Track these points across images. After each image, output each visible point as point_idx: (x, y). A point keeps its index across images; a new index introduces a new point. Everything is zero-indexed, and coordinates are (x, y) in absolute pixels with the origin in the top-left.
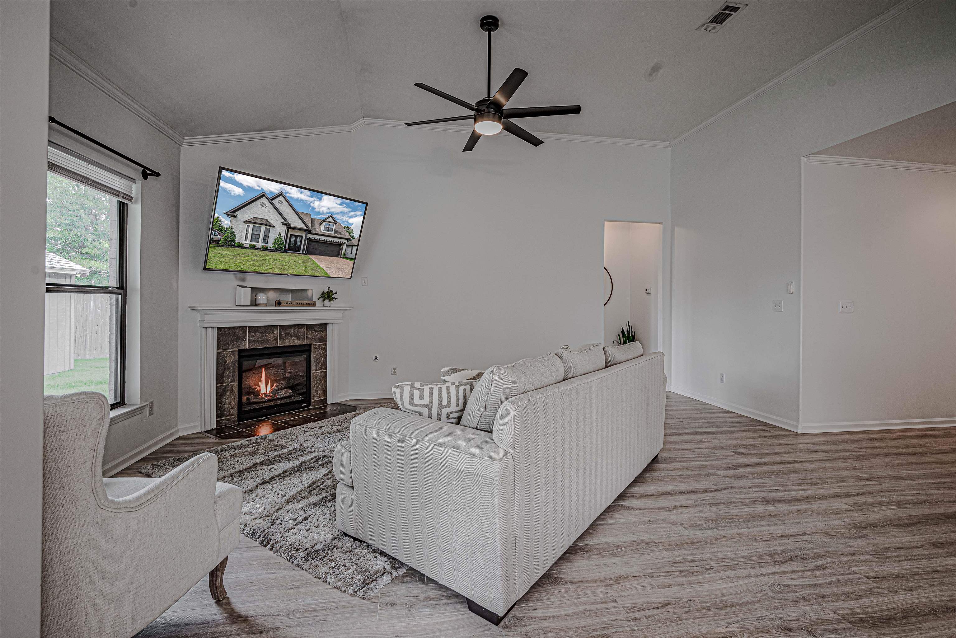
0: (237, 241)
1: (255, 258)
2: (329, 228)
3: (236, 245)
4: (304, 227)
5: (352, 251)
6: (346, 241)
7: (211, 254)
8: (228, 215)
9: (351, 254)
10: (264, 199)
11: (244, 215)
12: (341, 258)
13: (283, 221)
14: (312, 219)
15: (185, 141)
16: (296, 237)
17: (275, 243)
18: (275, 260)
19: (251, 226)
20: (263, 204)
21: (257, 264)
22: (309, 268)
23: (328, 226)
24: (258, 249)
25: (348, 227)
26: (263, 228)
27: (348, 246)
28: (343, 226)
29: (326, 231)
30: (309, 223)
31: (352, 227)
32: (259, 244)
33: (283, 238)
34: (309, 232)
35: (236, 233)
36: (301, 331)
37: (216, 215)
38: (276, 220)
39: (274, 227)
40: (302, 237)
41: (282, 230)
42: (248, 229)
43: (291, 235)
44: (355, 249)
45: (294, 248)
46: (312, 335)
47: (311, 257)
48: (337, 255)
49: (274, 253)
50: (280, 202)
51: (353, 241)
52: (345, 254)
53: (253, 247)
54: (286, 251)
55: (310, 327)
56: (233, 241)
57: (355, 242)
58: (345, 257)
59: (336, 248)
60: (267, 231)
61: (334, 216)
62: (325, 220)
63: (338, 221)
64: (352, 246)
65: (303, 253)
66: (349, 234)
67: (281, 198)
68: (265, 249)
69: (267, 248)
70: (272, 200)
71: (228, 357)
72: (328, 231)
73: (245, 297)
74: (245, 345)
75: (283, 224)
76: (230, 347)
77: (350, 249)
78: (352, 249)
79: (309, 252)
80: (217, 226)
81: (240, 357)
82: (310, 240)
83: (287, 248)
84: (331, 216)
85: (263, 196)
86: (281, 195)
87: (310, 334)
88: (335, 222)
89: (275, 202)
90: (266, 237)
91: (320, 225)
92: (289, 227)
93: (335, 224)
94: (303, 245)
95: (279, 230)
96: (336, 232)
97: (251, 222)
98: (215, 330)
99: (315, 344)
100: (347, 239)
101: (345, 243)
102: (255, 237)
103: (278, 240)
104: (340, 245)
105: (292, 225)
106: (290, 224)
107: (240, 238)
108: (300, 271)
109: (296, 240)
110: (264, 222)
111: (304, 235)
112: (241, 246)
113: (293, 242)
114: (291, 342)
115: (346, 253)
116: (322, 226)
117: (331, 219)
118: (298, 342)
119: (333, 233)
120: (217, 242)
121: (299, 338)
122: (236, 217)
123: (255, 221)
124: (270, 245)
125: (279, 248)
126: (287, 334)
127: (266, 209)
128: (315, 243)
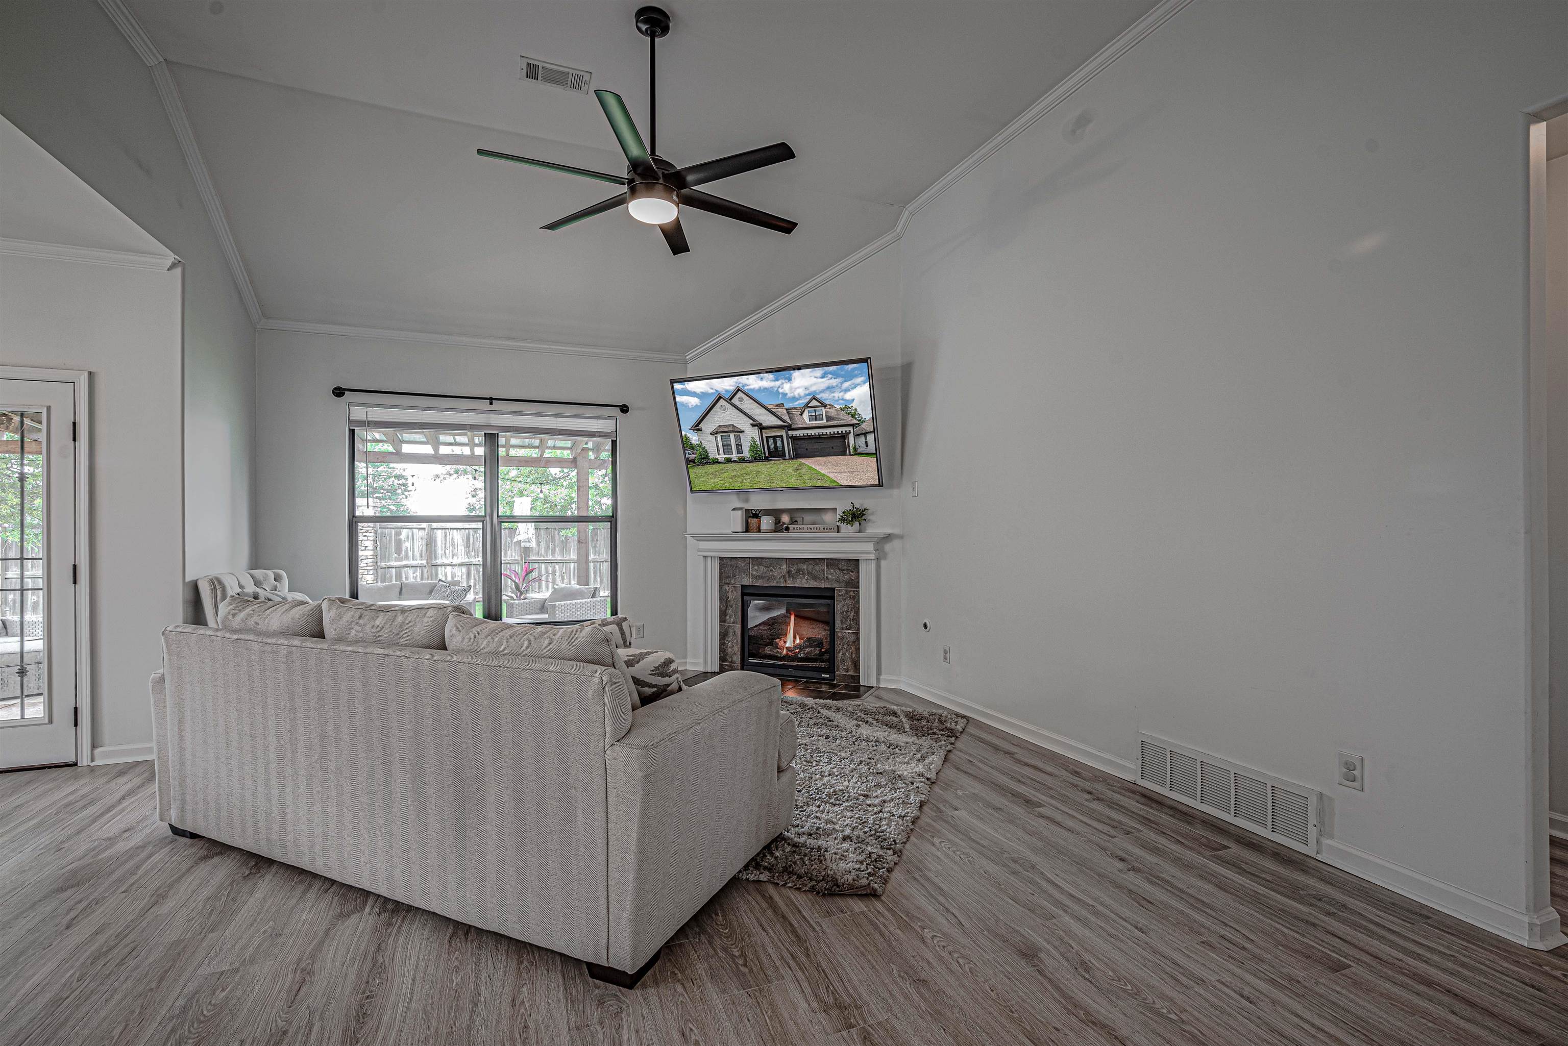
0: (711, 456)
1: (735, 473)
2: (815, 416)
3: (711, 461)
4: (780, 423)
5: (866, 442)
6: (851, 429)
7: (692, 476)
8: (694, 430)
9: (867, 446)
10: (722, 402)
11: (709, 426)
12: (850, 455)
13: (751, 422)
14: (787, 409)
16: (774, 438)
17: (751, 451)
18: (758, 472)
19: (719, 436)
20: (723, 407)
21: (739, 480)
22: (806, 477)
23: (814, 414)
24: (735, 462)
25: (846, 407)
26: (732, 436)
27: (857, 435)
28: (838, 407)
29: (812, 420)
30: (787, 418)
31: (854, 405)
32: (734, 456)
33: (758, 443)
34: (789, 428)
35: (707, 448)
36: (818, 568)
37: (683, 433)
38: (743, 423)
39: (744, 432)
40: (781, 436)
41: (754, 433)
42: (717, 441)
43: (767, 438)
44: (871, 438)
45: (776, 454)
46: (832, 574)
47: (803, 461)
48: (843, 453)
49: (755, 464)
50: (741, 399)
51: (863, 425)
52: (855, 449)
53: (729, 461)
54: (767, 459)
55: (832, 563)
56: (707, 457)
57: (867, 426)
58: (857, 453)
59: (838, 442)
60: (738, 438)
61: (818, 396)
62: (807, 406)
63: (827, 402)
64: (865, 434)
65: (790, 458)
66: (853, 416)
67: (740, 394)
68: (742, 460)
69: (744, 459)
70: (731, 399)
71: (730, 593)
72: (816, 420)
73: (737, 521)
74: (747, 581)
75: (753, 425)
76: (733, 581)
77: (862, 439)
78: (866, 439)
79: (797, 456)
80: (686, 444)
81: (743, 594)
82: (794, 439)
83: (767, 455)
84: (814, 398)
85: (720, 398)
86: (739, 390)
88: (823, 405)
89: (735, 401)
90: (739, 446)
91: (801, 414)
92: (761, 428)
93: (823, 409)
94: (788, 448)
95: (751, 435)
96: (829, 418)
97: (717, 433)
98: (717, 561)
99: (841, 590)
100: (852, 425)
101: (850, 432)
102: (727, 448)
103: (753, 447)
104: (843, 437)
105: (764, 424)
106: (761, 424)
107: (713, 454)
108: (794, 482)
109: (775, 443)
110: (731, 429)
111: (783, 433)
112: (716, 462)
113: (772, 445)
114: (803, 582)
115: (857, 447)
116: (806, 416)
117: (815, 402)
118: (813, 584)
119: (824, 421)
120: (693, 461)
121: (815, 578)
122: (701, 430)
123: (721, 430)
124: (746, 454)
125: (757, 458)
126: (798, 571)
127: (728, 413)
128: (802, 441)
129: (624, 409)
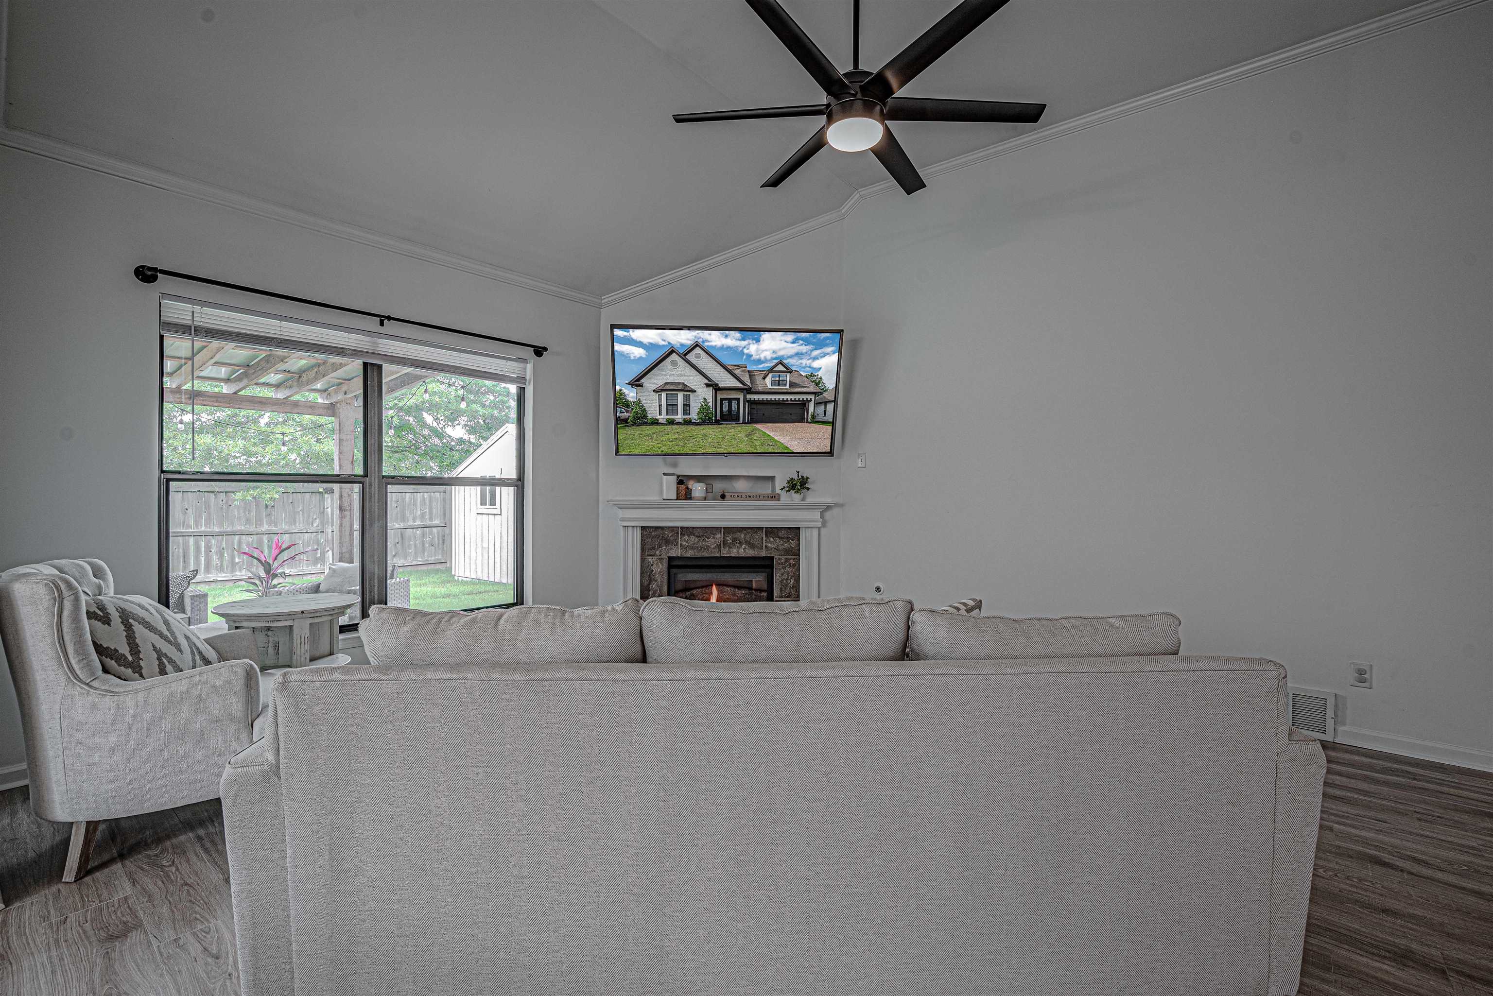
0: (650, 416)
1: (677, 436)
2: (779, 381)
3: (649, 421)
4: (739, 385)
5: (825, 411)
6: (813, 397)
7: (621, 437)
8: (632, 385)
9: (825, 414)
10: (674, 357)
11: (653, 381)
12: (808, 422)
13: (706, 381)
14: (749, 371)
15: (603, 301)
16: (730, 400)
17: (699, 413)
18: (705, 436)
19: (664, 395)
20: (674, 363)
21: (681, 443)
22: (758, 443)
23: (777, 379)
24: (679, 423)
25: (812, 375)
26: (680, 395)
27: (817, 404)
28: (803, 374)
29: (775, 385)
30: (747, 380)
32: (679, 417)
33: (710, 404)
34: (749, 391)
35: (646, 406)
36: (755, 536)
37: (618, 388)
38: (695, 381)
39: (695, 391)
40: (738, 400)
41: (708, 394)
42: (660, 400)
43: (722, 400)
44: (830, 407)
45: (729, 417)
46: (772, 543)
47: (758, 426)
48: (801, 420)
49: (702, 427)
50: (698, 356)
51: (825, 394)
52: (813, 417)
53: (672, 422)
54: (717, 422)
55: (771, 532)
56: (645, 416)
57: (829, 396)
58: (815, 420)
59: (797, 410)
60: (687, 398)
62: (771, 370)
63: (793, 368)
64: (825, 403)
65: (744, 423)
66: (817, 384)
67: (698, 350)
68: (688, 422)
69: (691, 421)
70: (685, 355)
71: (655, 566)
72: (779, 385)
73: (669, 488)
74: (676, 552)
75: (707, 386)
76: (658, 552)
77: (823, 407)
78: (826, 408)
79: (753, 420)
80: (619, 400)
81: (670, 567)
82: (752, 403)
83: (718, 418)
84: (781, 363)
85: (672, 352)
86: (697, 345)
87: (771, 543)
88: (789, 370)
89: (691, 357)
90: (687, 408)
91: (764, 378)
92: (717, 388)
93: (788, 375)
94: (743, 410)
95: (703, 395)
96: (792, 385)
97: (662, 390)
98: (639, 531)
99: (780, 557)
100: (815, 393)
101: (811, 401)
102: (671, 408)
103: (704, 408)
104: (804, 404)
105: (721, 386)
106: (717, 385)
107: (653, 412)
108: (744, 447)
109: (730, 406)
110: (680, 387)
111: (741, 396)
112: (655, 422)
113: (725, 409)
114: (741, 551)
115: (816, 415)
116: (768, 380)
117: (781, 366)
118: (751, 553)
119: (787, 387)
120: (625, 421)
121: (752, 546)
122: (642, 386)
123: (667, 387)
124: (694, 416)
125: (706, 420)
126: (734, 540)
127: (679, 369)
128: (760, 407)
129: (539, 351)
